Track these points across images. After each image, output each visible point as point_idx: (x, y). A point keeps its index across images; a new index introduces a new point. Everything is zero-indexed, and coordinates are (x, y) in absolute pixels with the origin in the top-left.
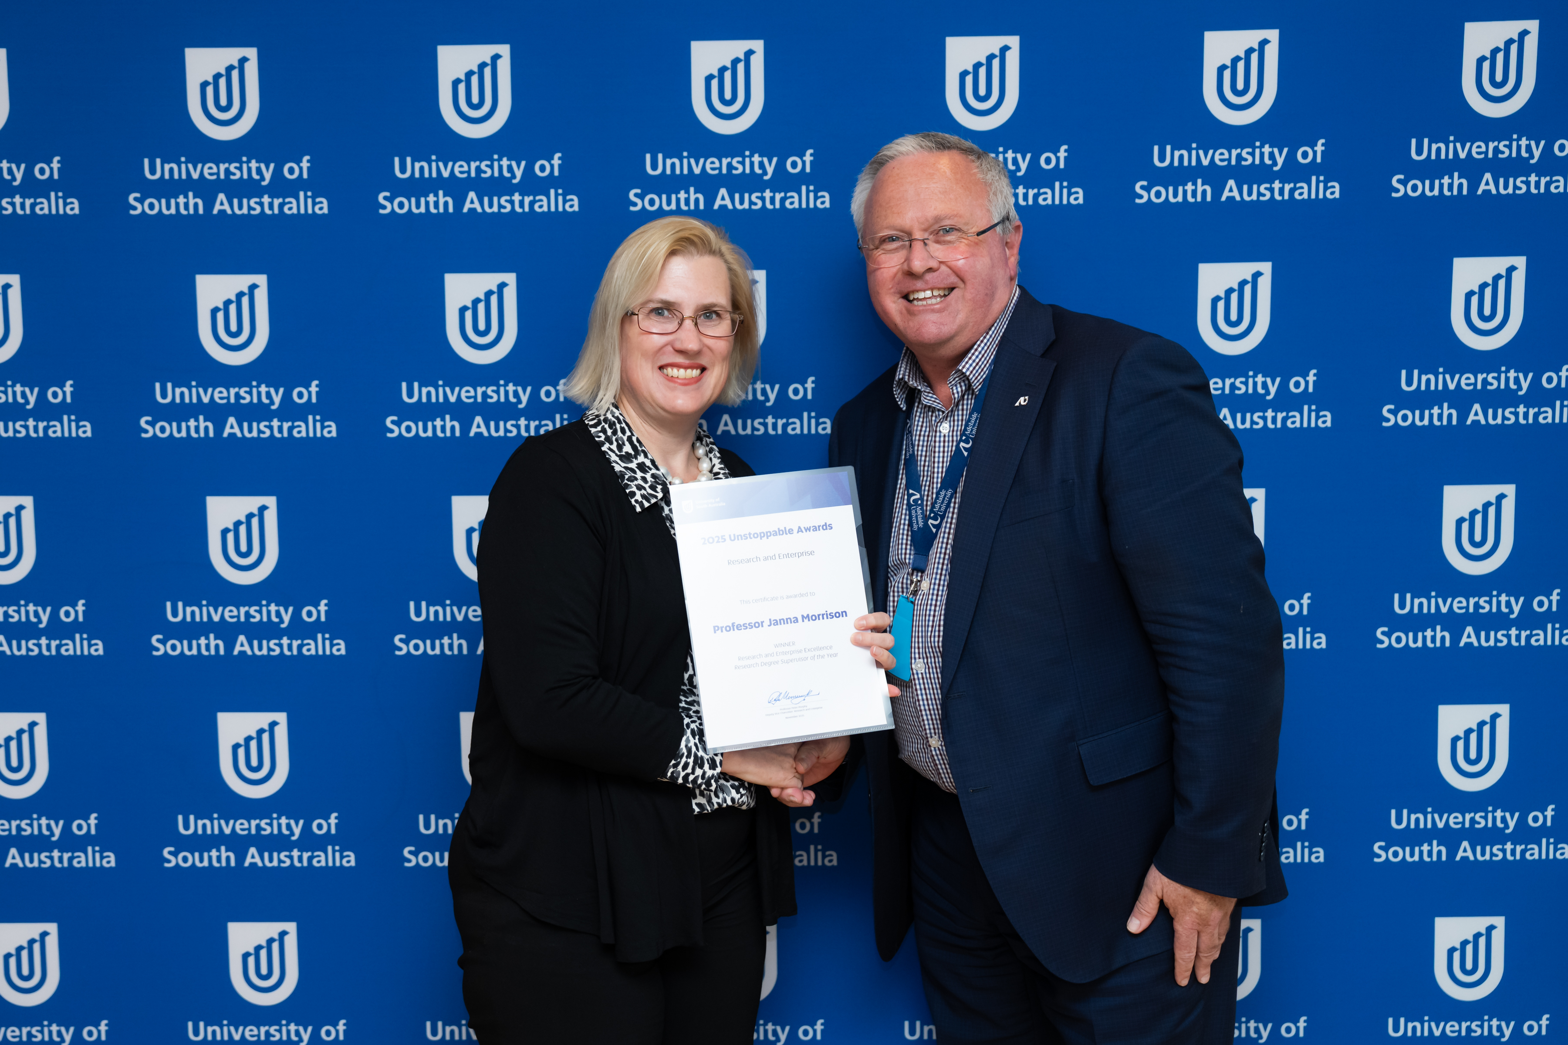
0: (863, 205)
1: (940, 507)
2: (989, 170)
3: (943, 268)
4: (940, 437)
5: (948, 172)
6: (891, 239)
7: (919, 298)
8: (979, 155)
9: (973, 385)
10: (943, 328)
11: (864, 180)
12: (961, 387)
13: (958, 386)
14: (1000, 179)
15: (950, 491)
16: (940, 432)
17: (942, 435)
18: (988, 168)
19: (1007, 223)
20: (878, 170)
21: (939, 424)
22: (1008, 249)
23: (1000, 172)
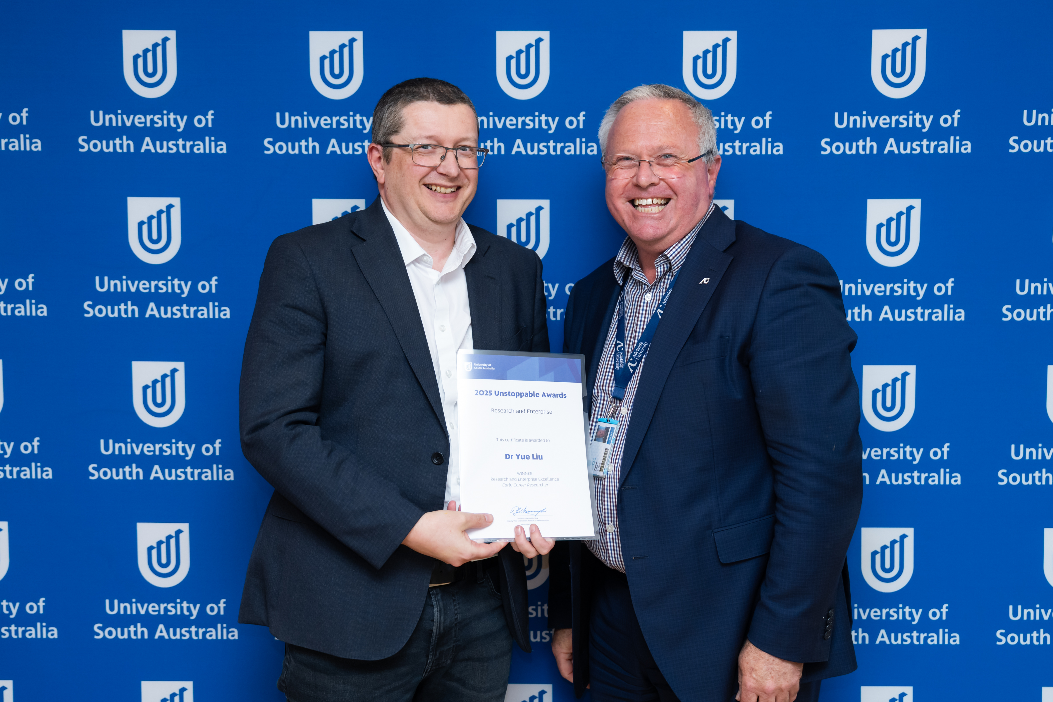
0: (608, 133)
1: (638, 354)
2: (701, 116)
3: (662, 183)
4: (644, 303)
5: (671, 115)
6: (626, 159)
7: (643, 204)
8: (695, 104)
9: (673, 267)
10: (658, 231)
11: (610, 115)
12: (664, 268)
13: (662, 267)
14: (708, 123)
15: (646, 344)
16: (644, 299)
17: (646, 302)
18: (700, 114)
19: (711, 156)
20: (620, 108)
21: (645, 294)
22: (710, 174)
23: (708, 118)
